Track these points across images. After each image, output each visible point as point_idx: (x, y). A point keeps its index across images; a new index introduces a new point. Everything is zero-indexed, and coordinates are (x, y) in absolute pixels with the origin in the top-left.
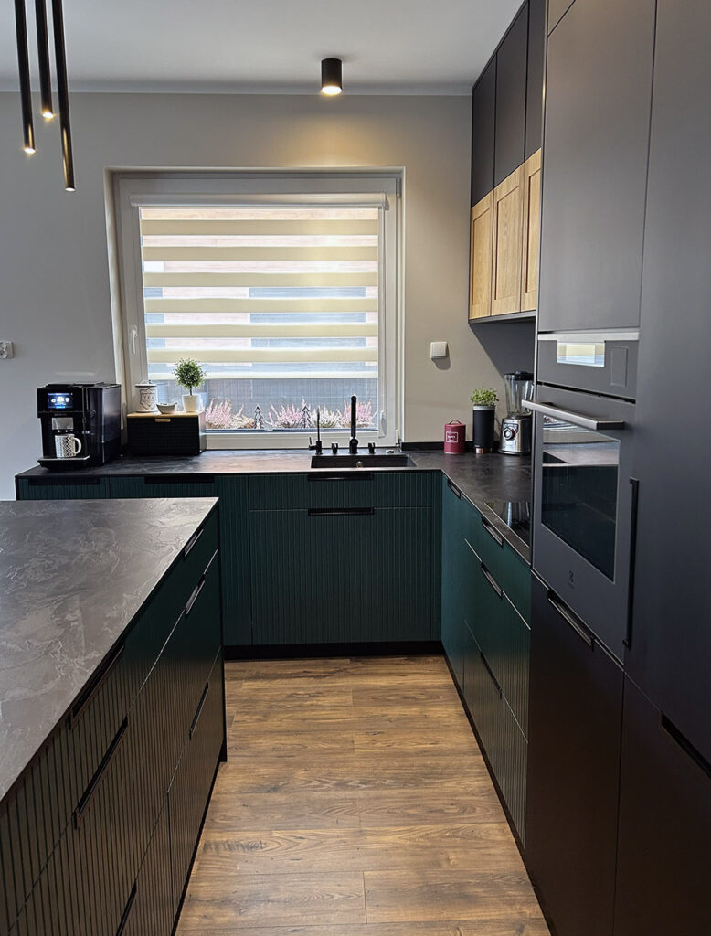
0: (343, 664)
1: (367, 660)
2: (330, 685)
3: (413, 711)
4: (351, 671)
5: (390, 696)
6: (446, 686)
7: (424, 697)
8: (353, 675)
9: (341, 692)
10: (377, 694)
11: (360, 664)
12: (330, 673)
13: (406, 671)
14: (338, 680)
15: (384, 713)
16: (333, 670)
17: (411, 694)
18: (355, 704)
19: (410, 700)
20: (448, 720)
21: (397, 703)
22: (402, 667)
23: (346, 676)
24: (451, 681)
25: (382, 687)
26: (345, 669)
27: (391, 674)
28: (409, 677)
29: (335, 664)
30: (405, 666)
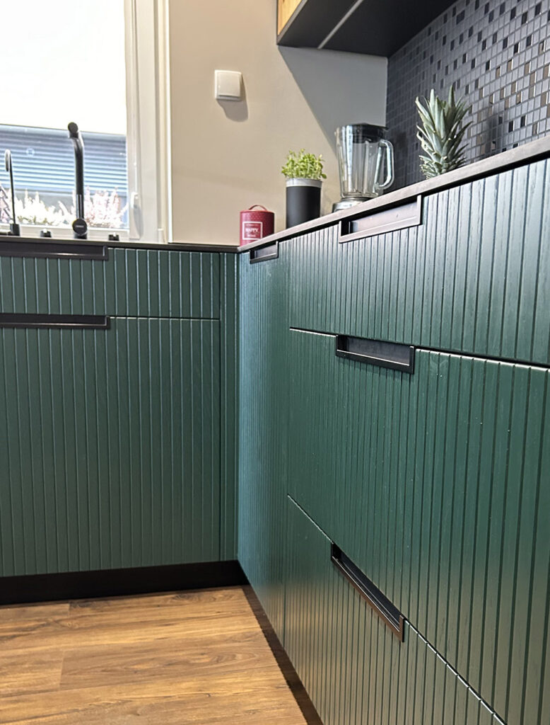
0: (54, 613)
1: (102, 603)
2: (20, 652)
3: (184, 688)
4: (67, 624)
5: (139, 663)
6: (247, 637)
7: (206, 659)
8: (72, 630)
9: (40, 663)
10: (115, 662)
11: (88, 611)
12: (24, 630)
13: (173, 617)
14: (38, 641)
15: (125, 697)
16: (32, 624)
17: (182, 655)
18: (64, 685)
19: (179, 668)
20: (252, 700)
21: (153, 675)
22: (166, 610)
23: (56, 634)
24: (255, 627)
25: (125, 648)
26: (57, 622)
27: (144, 624)
28: (180, 627)
29: (37, 614)
30: (174, 609)
